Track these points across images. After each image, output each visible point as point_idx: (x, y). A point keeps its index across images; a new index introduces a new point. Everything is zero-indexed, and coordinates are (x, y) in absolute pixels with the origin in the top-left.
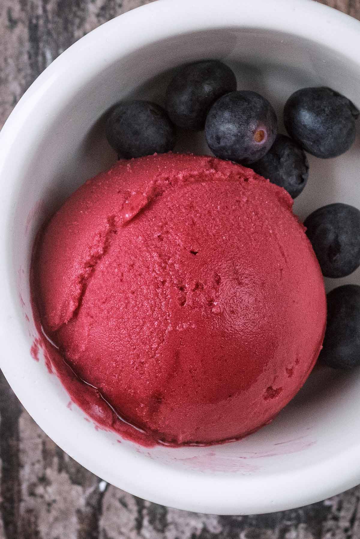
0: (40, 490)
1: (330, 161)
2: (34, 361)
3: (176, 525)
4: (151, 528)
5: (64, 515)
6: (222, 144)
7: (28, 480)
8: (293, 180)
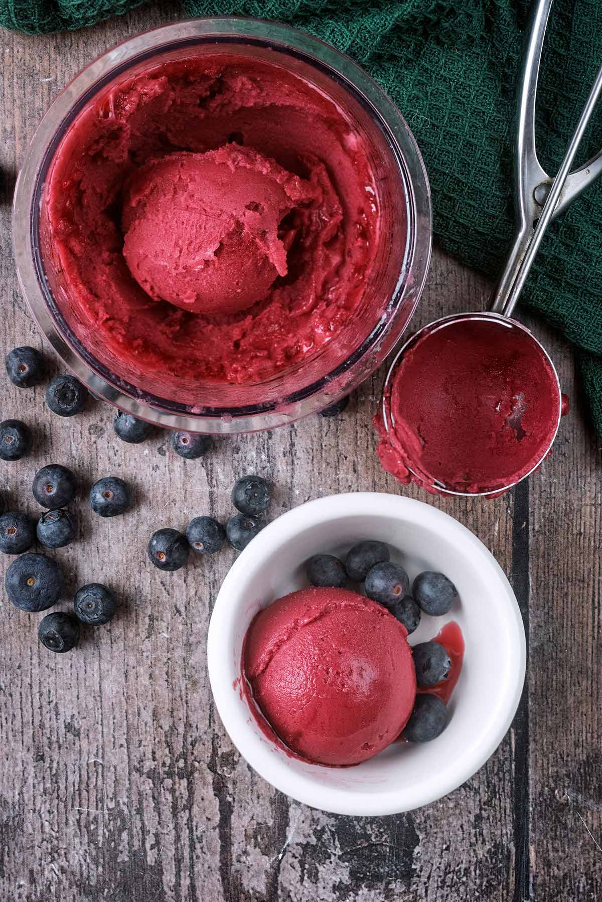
0: (243, 859)
1: (433, 617)
2: (233, 690)
3: (324, 880)
4: (309, 881)
5: (258, 873)
6: (374, 590)
7: (237, 852)
8: (410, 623)
